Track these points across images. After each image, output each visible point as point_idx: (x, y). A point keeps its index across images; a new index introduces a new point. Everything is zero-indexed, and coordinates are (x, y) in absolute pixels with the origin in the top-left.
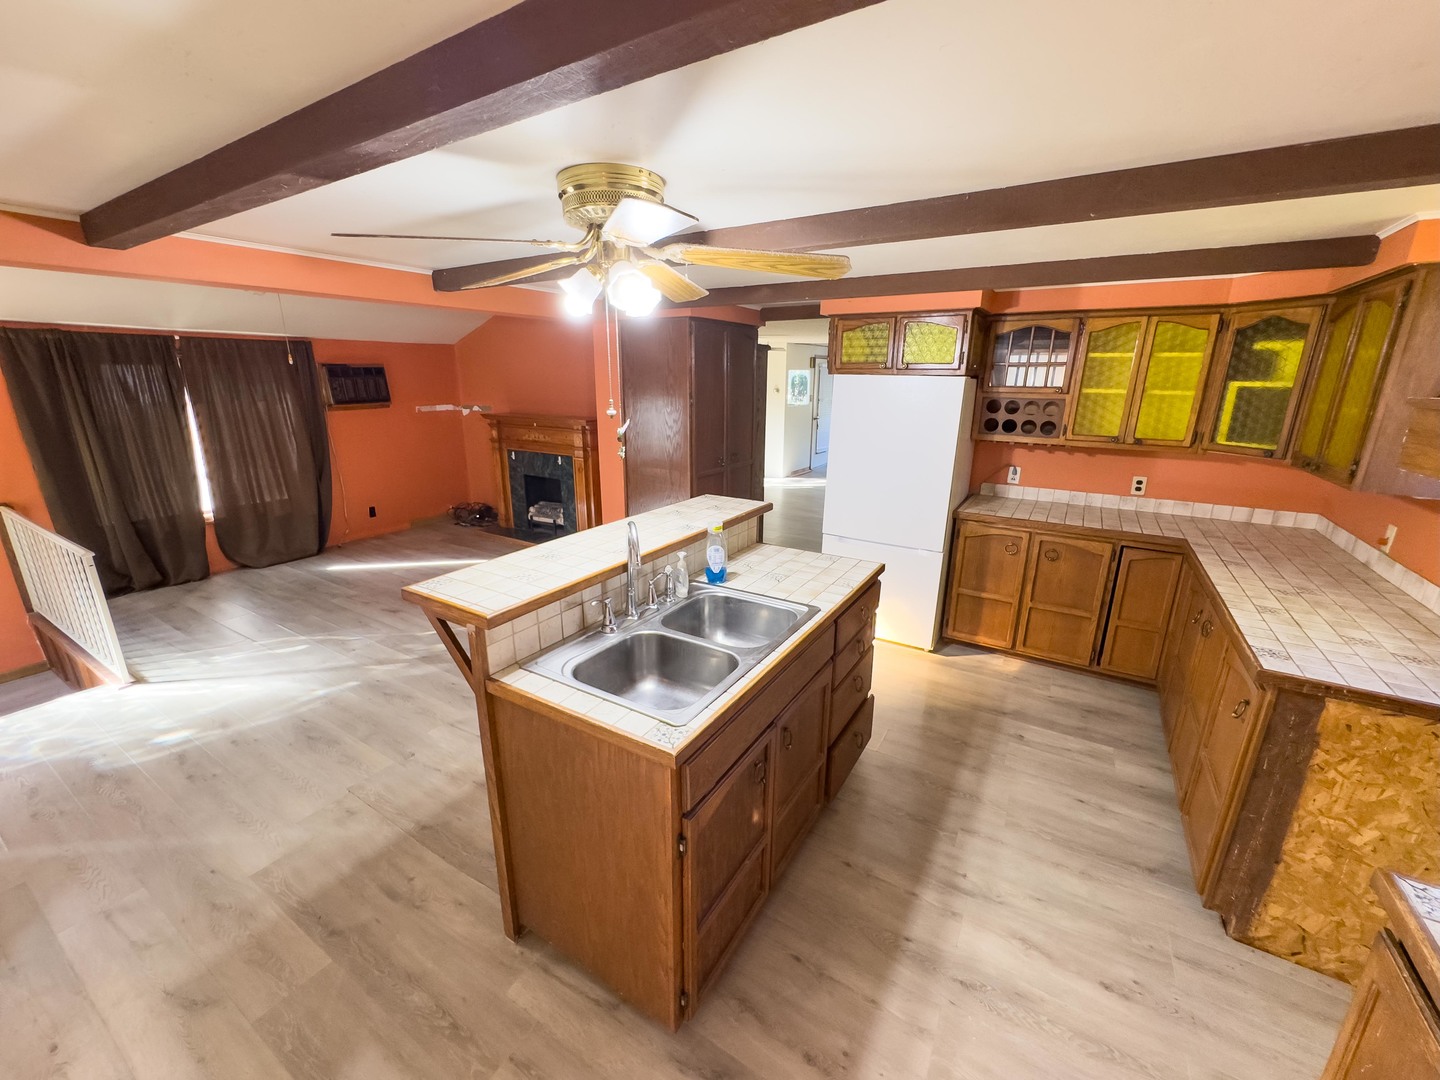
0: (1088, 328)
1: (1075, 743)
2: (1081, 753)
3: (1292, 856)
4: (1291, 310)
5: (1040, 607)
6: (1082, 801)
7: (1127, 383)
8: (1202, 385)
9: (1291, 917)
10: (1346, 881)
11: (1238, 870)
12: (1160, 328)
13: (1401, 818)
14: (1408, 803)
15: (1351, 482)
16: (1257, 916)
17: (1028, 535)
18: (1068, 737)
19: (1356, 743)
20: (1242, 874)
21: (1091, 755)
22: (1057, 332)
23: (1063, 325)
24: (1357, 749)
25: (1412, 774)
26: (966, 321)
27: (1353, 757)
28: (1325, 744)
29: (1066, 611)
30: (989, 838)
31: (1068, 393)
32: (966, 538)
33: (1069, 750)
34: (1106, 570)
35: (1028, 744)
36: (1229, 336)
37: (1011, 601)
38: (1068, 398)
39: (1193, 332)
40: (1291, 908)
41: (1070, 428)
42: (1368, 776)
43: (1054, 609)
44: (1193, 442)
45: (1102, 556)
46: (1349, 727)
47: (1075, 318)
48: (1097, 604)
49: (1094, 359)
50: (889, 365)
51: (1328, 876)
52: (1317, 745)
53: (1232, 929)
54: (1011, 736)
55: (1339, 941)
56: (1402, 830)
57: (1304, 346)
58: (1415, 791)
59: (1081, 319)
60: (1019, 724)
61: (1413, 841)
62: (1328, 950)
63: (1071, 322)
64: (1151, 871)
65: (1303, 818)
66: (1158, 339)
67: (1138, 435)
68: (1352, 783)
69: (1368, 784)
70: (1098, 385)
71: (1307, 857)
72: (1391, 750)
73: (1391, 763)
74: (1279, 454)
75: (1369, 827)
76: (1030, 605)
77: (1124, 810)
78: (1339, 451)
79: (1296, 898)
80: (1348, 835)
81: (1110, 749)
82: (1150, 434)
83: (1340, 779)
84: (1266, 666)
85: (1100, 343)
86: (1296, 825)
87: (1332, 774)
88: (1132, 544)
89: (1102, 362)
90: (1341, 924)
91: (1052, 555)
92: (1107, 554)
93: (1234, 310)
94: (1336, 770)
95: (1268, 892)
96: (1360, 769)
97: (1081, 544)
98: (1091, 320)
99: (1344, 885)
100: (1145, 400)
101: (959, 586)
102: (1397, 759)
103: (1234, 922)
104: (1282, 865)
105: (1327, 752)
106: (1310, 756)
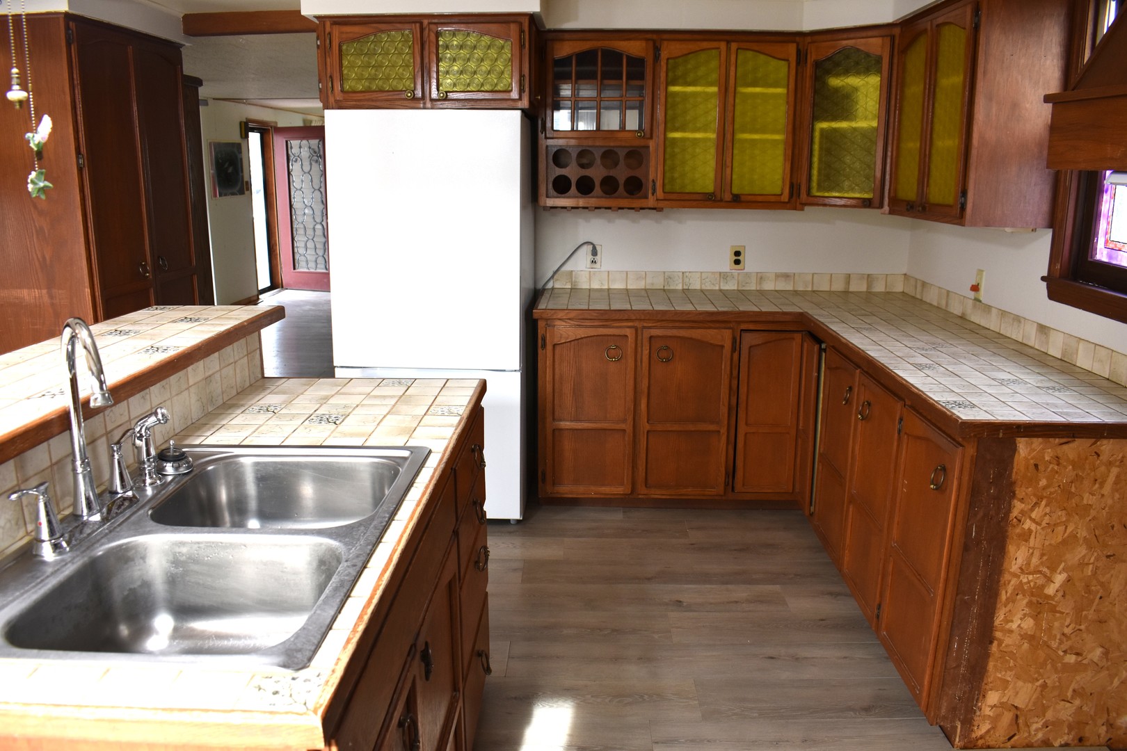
0: (664, 54)
1: (741, 592)
2: (748, 601)
3: (1003, 630)
4: (863, 41)
5: (659, 427)
6: (772, 658)
7: (715, 125)
8: (790, 127)
9: (1005, 700)
10: (1045, 639)
11: (958, 666)
12: (741, 57)
13: (1082, 551)
14: (1085, 534)
15: (962, 218)
16: (978, 713)
17: (633, 330)
18: (730, 587)
19: (1043, 482)
20: (962, 670)
21: (760, 600)
22: (629, 58)
23: (635, 48)
24: (1044, 488)
25: (1085, 502)
26: (522, 31)
27: (1042, 498)
28: (1020, 492)
29: (691, 427)
30: (692, 741)
31: (651, 138)
32: (554, 346)
33: (736, 602)
34: (729, 363)
35: (689, 608)
36: (809, 70)
37: (623, 426)
38: (652, 144)
39: (774, 62)
40: (1006, 688)
41: (659, 184)
42: (1055, 516)
43: (676, 427)
44: (791, 195)
45: (722, 347)
46: (1036, 466)
47: (647, 40)
48: (724, 410)
49: (675, 94)
50: (419, 93)
51: (1031, 638)
52: (1013, 495)
53: (957, 739)
54: (667, 604)
55: (1043, 705)
56: (1082, 565)
57: (881, 80)
58: (1088, 519)
59: (654, 42)
60: (671, 587)
61: (1090, 574)
62: (1036, 719)
63: (643, 44)
64: (867, 710)
65: (1009, 582)
66: (739, 70)
67: (735, 191)
68: (1042, 529)
69: (1055, 525)
70: (682, 128)
71: (1014, 626)
72: (1069, 481)
73: (1070, 495)
74: (876, 202)
75: (1058, 571)
76: (648, 427)
77: (817, 653)
78: (941, 189)
79: (1009, 676)
80: (1043, 587)
81: (777, 588)
82: (747, 190)
83: (1033, 527)
84: (964, 417)
85: (679, 72)
86: (1004, 592)
87: (1028, 524)
88: (751, 327)
89: (685, 96)
90: (1044, 686)
91: (664, 354)
92: (728, 345)
93: (809, 39)
94: (1031, 518)
95: (985, 681)
96: (1048, 510)
97: (697, 334)
98: (665, 43)
99: (1045, 642)
100: (736, 146)
101: (554, 419)
102: (1073, 490)
103: (959, 727)
104: (995, 643)
105: (1022, 500)
106: (1009, 511)
